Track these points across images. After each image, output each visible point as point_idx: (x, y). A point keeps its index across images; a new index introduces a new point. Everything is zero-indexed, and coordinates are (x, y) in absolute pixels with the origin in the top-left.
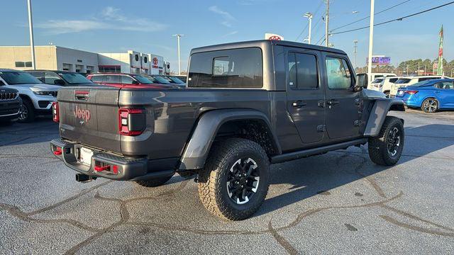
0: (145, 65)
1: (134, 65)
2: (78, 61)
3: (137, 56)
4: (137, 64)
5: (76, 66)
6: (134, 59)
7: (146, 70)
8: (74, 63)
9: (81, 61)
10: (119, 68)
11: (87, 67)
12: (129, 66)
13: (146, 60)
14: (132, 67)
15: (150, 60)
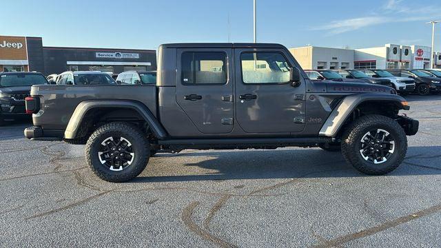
0: (405, 58)
1: (390, 59)
2: (333, 58)
3: (395, 49)
4: (395, 57)
5: (331, 63)
6: (392, 52)
7: (407, 63)
8: (329, 61)
9: (336, 58)
10: (374, 63)
11: (342, 63)
12: (385, 61)
13: (407, 52)
14: (388, 60)
15: (413, 52)
